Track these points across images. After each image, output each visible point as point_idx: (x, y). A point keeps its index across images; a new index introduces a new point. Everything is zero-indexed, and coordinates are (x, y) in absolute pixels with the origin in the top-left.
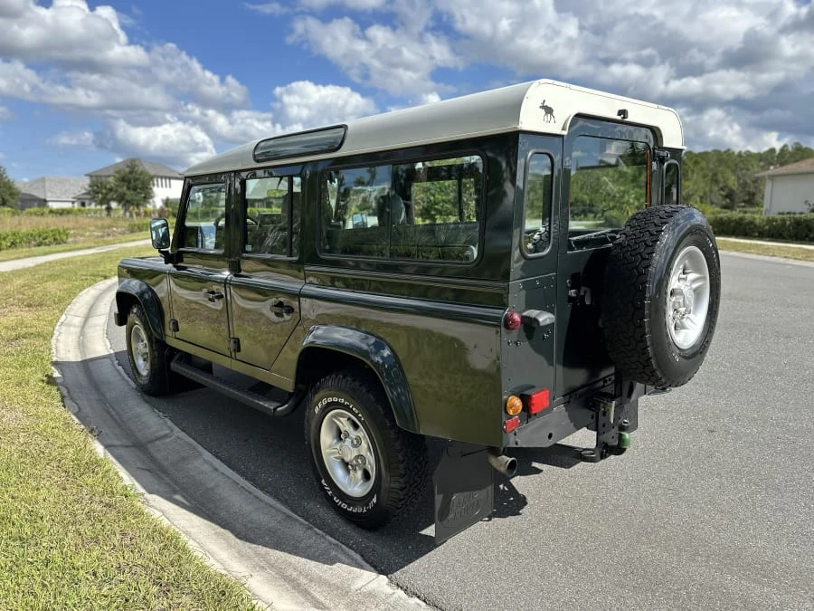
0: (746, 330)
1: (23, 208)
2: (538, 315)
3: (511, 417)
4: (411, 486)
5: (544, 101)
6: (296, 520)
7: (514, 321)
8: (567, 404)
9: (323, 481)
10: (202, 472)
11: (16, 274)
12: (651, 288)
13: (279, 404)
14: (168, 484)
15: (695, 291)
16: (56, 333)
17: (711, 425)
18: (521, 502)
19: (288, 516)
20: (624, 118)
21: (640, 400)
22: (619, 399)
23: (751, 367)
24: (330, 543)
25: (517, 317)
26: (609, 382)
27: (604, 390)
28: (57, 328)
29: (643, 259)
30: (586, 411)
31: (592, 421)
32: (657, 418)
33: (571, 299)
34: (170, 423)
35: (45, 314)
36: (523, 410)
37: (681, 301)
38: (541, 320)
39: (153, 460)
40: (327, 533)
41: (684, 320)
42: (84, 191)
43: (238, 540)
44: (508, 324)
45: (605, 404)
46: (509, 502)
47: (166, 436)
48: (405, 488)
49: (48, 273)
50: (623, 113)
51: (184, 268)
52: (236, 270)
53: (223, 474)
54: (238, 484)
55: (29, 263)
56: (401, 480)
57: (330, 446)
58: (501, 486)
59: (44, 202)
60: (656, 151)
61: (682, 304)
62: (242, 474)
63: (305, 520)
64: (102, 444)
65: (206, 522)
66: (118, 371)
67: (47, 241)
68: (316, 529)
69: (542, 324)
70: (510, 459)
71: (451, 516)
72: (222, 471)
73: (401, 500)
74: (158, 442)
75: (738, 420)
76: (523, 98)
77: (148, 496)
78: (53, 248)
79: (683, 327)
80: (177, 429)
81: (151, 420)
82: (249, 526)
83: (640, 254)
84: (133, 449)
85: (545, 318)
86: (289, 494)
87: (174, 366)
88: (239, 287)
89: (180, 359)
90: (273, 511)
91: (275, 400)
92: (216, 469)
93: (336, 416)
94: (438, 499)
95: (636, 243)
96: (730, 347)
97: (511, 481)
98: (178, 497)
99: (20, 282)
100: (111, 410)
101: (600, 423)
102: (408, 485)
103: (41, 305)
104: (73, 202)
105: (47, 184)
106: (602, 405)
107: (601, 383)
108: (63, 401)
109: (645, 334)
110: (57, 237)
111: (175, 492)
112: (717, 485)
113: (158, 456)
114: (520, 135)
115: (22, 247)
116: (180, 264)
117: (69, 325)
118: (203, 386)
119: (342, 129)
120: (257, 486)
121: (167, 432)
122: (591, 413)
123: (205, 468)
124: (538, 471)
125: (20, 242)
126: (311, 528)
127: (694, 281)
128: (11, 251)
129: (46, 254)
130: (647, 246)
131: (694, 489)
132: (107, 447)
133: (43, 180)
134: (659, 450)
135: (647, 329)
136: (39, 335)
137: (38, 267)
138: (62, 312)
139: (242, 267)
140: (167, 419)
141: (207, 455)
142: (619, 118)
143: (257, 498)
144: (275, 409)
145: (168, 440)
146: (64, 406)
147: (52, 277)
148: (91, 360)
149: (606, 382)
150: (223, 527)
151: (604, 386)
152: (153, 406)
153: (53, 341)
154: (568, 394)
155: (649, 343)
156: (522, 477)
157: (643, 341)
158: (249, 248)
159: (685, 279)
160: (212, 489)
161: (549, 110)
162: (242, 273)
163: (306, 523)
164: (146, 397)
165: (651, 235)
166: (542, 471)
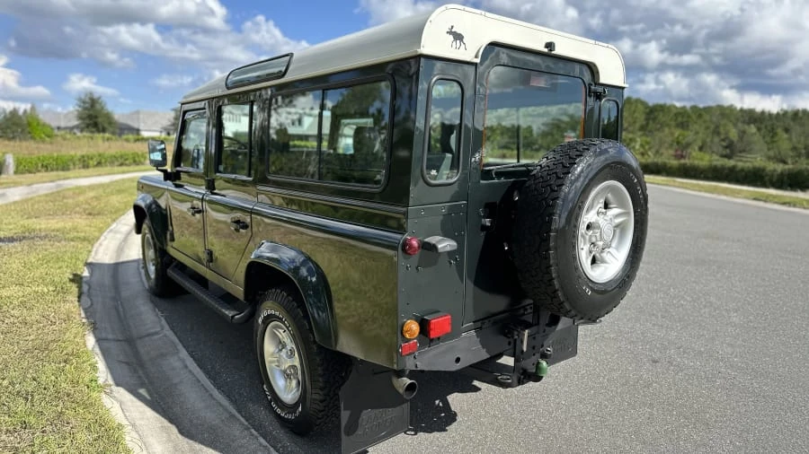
0: (714, 267)
1: (120, 135)
2: (439, 242)
3: (408, 340)
4: (332, 399)
5: (452, 27)
6: (238, 420)
7: (411, 246)
8: (478, 330)
9: (265, 386)
10: (173, 369)
11: (92, 188)
12: (559, 221)
13: (236, 313)
14: (140, 377)
15: (617, 226)
16: (102, 238)
17: (656, 357)
18: (452, 417)
19: (233, 416)
20: (551, 50)
21: (580, 327)
22: (534, 329)
23: (710, 302)
24: (261, 445)
25: (415, 243)
26: (529, 311)
27: (524, 318)
28: (105, 234)
29: (553, 191)
30: (502, 337)
31: (508, 347)
32: (605, 346)
33: (484, 228)
34: (164, 322)
35: (98, 221)
36: (420, 333)
37: (598, 235)
38: (439, 246)
39: (136, 354)
40: (261, 435)
41: (604, 255)
42: (169, 123)
43: (179, 436)
44: (406, 247)
45: (519, 332)
46: (440, 418)
47: (156, 333)
48: (324, 400)
49: (118, 188)
50: (550, 45)
51: (181, 186)
52: (211, 187)
53: (190, 371)
54: (199, 381)
55: (105, 179)
56: (321, 393)
57: (272, 354)
58: (437, 402)
59: (138, 131)
60: (593, 87)
61: (598, 238)
62: (207, 373)
63: (247, 421)
64: (96, 337)
65: (157, 415)
66: (140, 273)
67: (127, 162)
68: (253, 430)
69: (440, 251)
70: (409, 381)
71: (359, 432)
72: (192, 369)
73: (321, 411)
74: (147, 338)
75: (684, 352)
76: (426, 21)
77: (115, 388)
78: (131, 168)
79: (603, 261)
80: (167, 327)
81: (149, 318)
82: (195, 421)
83: (550, 185)
84: (123, 343)
85: (445, 245)
86: (240, 395)
87: (170, 272)
88: (211, 202)
89: (176, 266)
90: (221, 409)
91: (235, 309)
92: (186, 367)
93: (277, 327)
94: (345, 415)
95: (548, 174)
96: (694, 282)
97: (448, 397)
98: (142, 391)
99: (92, 194)
100: (120, 307)
101: (518, 351)
102: (328, 398)
103: (99, 214)
104: (161, 132)
105: (141, 116)
106: (516, 333)
107: (522, 311)
108: (79, 297)
109: (551, 266)
110: (137, 159)
111: (142, 385)
112: (647, 415)
113: (142, 351)
114: (422, 60)
115: (106, 166)
116: (178, 182)
117: (116, 232)
118: (190, 293)
119: (288, 58)
120: (215, 384)
121: (158, 329)
122: (508, 340)
123: (178, 364)
124: (477, 389)
125: (106, 162)
126: (249, 428)
127: (617, 216)
128: (97, 169)
129: (124, 172)
130: (558, 178)
131: (623, 417)
132: (99, 340)
133: (138, 112)
134: (599, 376)
135: (552, 262)
136: (84, 239)
137: (112, 183)
138: (114, 220)
139: (216, 184)
140: (162, 318)
141: (184, 353)
142: (546, 50)
143: (211, 395)
144: (233, 317)
145: (156, 337)
146: (79, 301)
147: (120, 192)
148: (123, 263)
149: (526, 310)
150: (171, 421)
151: (524, 314)
152: (156, 306)
153: (97, 245)
154: (482, 319)
155: (554, 275)
156: (460, 394)
157: (549, 273)
158: (221, 168)
159: (605, 214)
160: (176, 384)
161: (458, 37)
162: (216, 191)
163: (246, 423)
164: (153, 297)
165: (564, 167)
166: (480, 389)
